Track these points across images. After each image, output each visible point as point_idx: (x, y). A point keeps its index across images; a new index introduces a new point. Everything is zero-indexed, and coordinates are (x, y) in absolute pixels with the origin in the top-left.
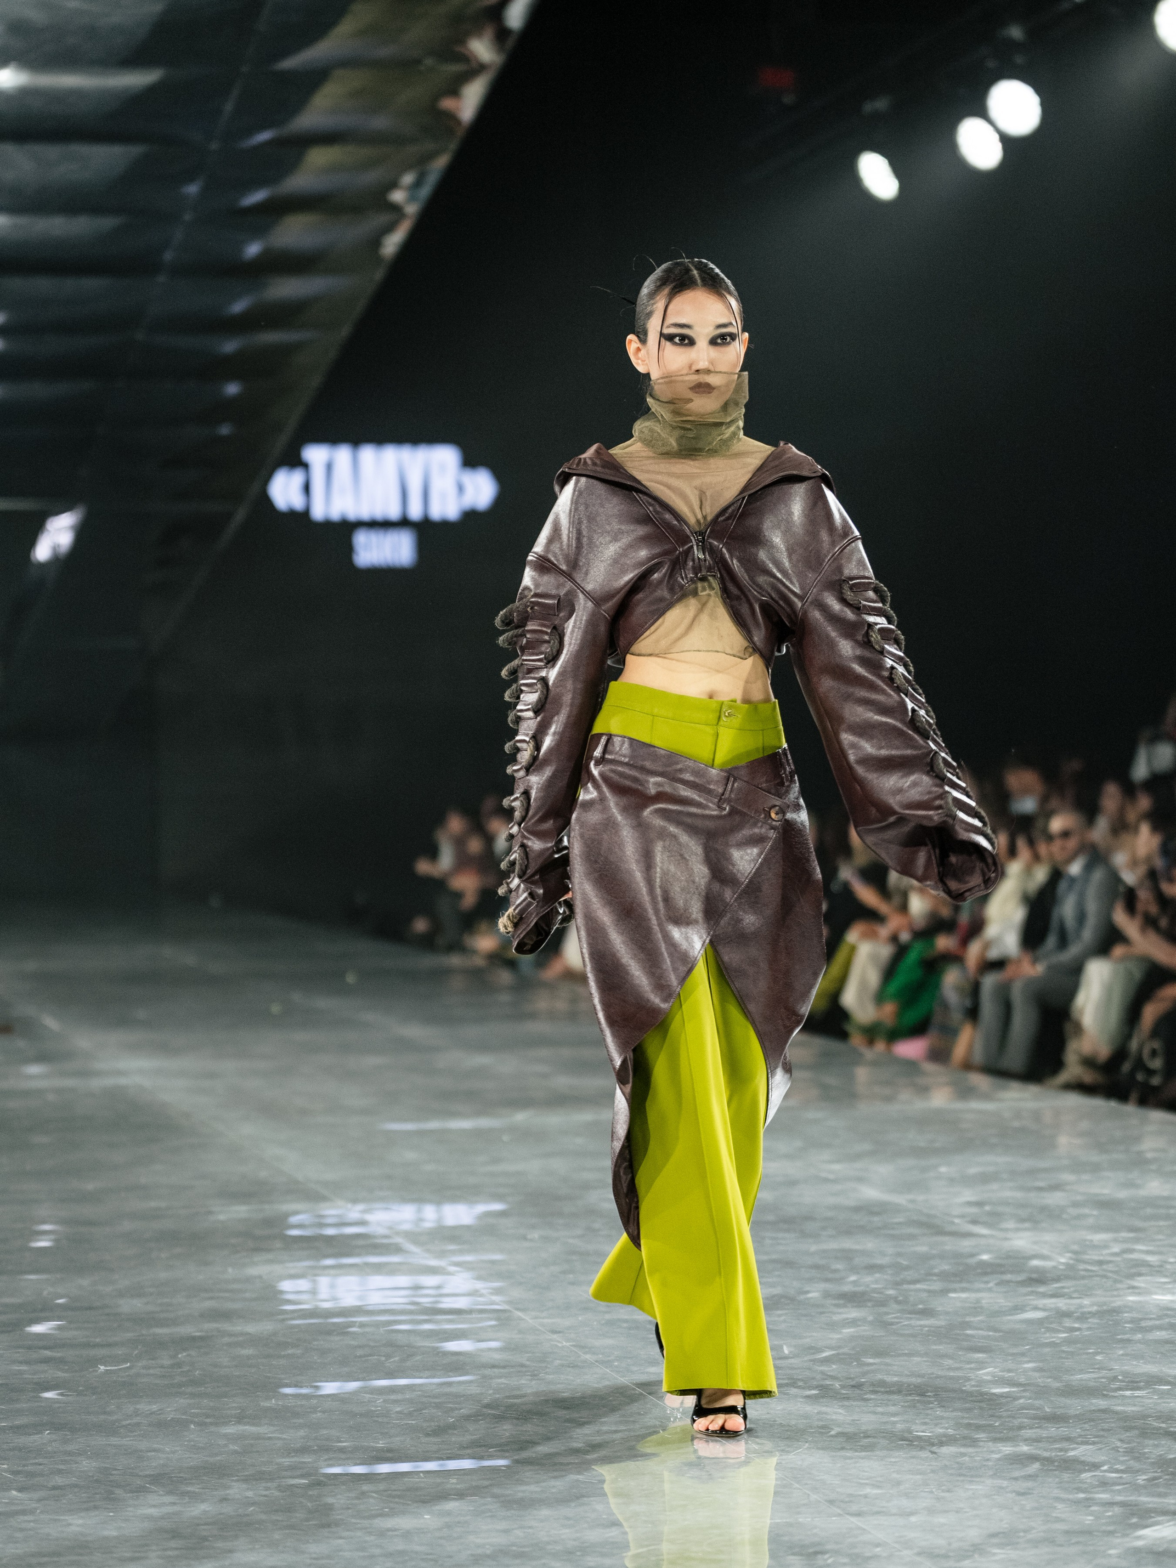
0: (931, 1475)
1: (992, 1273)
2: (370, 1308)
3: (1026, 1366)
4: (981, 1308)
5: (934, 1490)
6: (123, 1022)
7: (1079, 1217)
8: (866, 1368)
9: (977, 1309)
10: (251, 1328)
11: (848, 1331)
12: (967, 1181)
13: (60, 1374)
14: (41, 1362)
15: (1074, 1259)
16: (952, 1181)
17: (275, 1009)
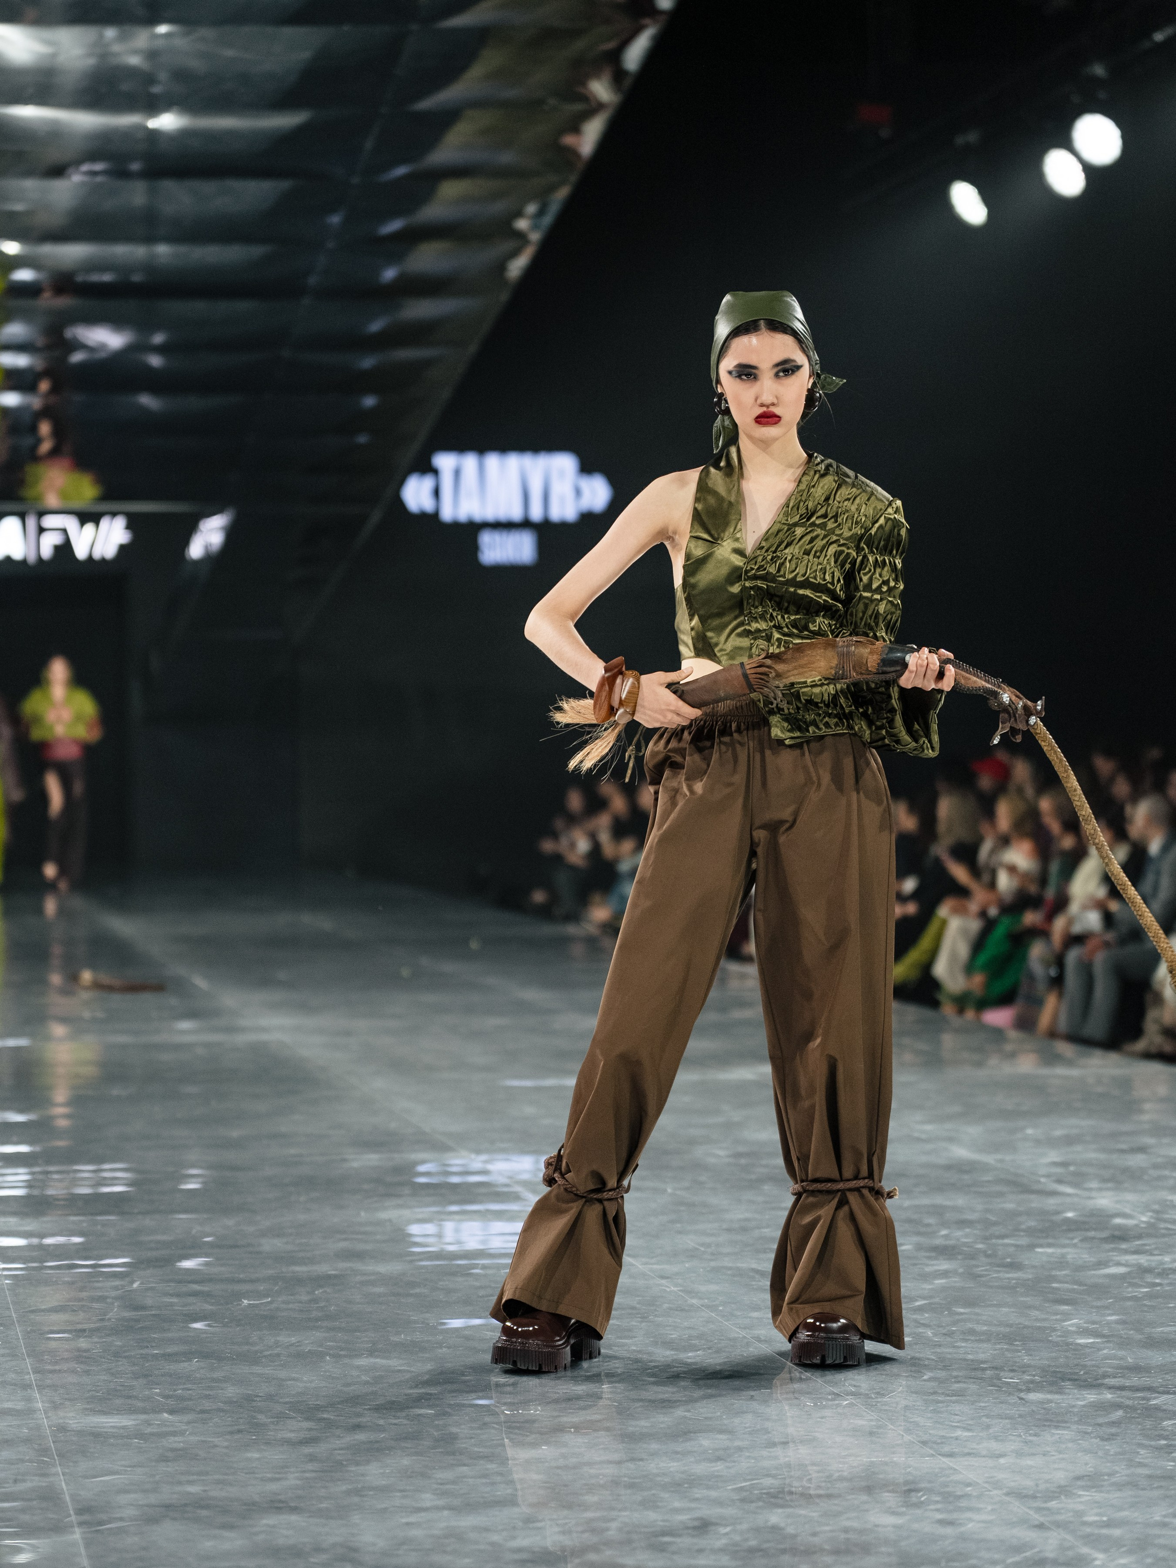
0: (1020, 1419)
1: (1077, 1230)
2: (492, 1251)
3: (1109, 1318)
4: (1067, 1262)
5: (1022, 1434)
6: (266, 982)
7: (1159, 1178)
8: (957, 1317)
9: (1062, 1263)
10: (383, 1268)
11: (939, 1282)
12: (1052, 1143)
13: (208, 1307)
14: (190, 1295)
15: (1154, 1218)
16: (1038, 1142)
17: (405, 972)
